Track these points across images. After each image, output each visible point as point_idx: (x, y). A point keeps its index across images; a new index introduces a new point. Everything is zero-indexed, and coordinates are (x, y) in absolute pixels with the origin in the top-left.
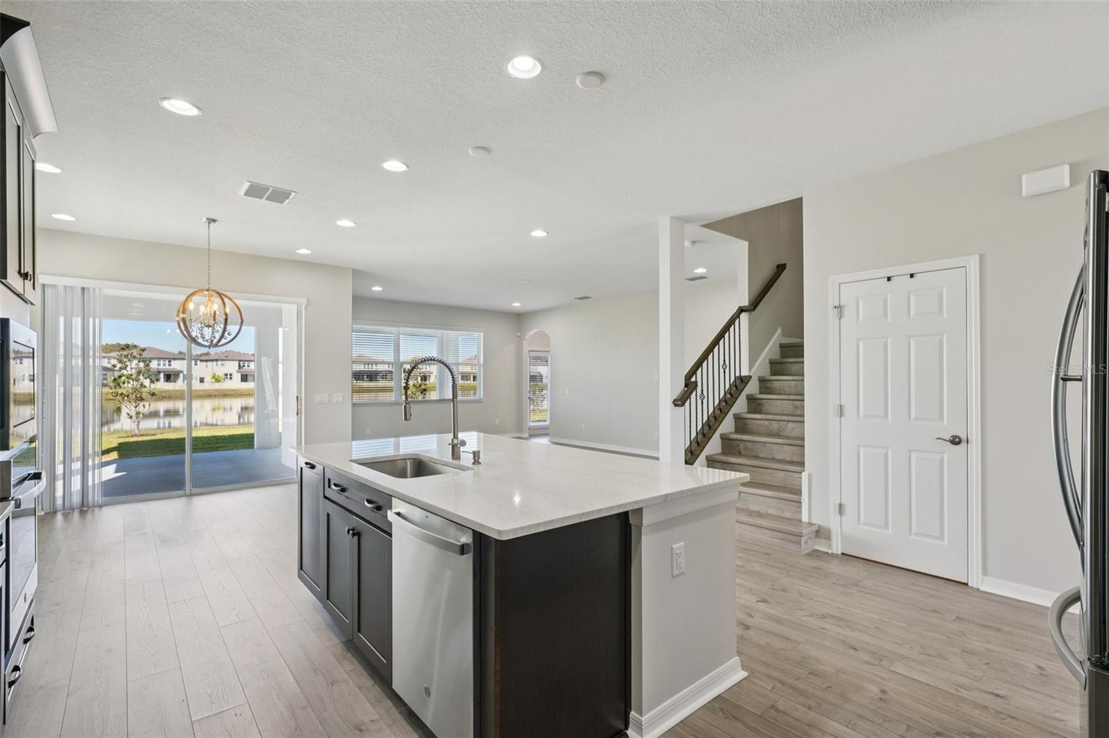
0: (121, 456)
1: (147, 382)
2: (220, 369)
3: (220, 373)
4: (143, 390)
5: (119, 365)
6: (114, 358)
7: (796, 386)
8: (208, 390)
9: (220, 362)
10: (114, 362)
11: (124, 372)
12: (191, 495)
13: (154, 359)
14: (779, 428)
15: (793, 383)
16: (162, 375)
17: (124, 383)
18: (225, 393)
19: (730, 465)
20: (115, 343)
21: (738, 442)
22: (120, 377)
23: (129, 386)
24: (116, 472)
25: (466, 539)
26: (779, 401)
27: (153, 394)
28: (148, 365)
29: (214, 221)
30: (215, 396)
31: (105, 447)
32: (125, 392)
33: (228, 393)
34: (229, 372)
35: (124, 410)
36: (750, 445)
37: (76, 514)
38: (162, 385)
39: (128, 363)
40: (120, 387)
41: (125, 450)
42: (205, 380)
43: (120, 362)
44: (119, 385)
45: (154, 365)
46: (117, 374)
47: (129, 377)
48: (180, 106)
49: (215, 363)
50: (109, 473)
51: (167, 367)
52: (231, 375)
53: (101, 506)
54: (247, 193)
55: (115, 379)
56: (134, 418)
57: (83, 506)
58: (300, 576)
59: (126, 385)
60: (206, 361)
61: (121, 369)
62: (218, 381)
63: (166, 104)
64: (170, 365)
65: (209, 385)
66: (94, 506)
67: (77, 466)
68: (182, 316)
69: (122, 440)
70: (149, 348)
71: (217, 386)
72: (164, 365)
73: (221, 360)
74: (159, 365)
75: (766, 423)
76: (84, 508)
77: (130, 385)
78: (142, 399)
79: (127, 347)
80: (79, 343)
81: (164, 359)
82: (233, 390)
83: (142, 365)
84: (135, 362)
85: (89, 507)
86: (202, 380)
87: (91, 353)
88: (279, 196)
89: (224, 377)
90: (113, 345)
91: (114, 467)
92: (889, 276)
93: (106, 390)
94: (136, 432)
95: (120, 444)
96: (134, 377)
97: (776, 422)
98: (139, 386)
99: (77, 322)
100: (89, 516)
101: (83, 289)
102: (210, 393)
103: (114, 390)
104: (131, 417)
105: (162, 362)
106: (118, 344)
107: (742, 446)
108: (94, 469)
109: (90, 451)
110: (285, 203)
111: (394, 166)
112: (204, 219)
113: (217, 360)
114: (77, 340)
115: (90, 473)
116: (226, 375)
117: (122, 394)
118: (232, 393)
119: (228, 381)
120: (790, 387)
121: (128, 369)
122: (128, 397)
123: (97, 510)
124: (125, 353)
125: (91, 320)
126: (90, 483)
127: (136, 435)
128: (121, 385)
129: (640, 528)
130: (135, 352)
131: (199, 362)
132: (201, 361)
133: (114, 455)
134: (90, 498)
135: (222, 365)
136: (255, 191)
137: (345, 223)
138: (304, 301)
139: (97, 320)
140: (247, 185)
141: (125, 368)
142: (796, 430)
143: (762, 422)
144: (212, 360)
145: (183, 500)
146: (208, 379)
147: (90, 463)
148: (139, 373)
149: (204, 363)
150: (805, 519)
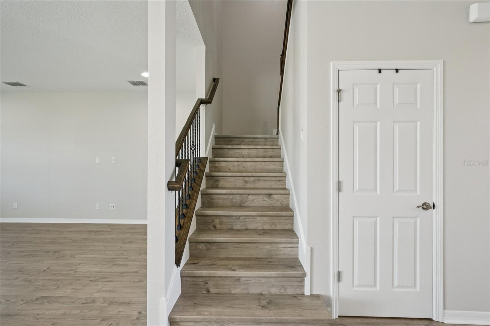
7: (238, 165)
14: (242, 201)
15: (236, 163)
19: (215, 244)
21: (213, 218)
26: (233, 178)
36: (224, 220)
75: (230, 197)
92: (380, 68)
97: (239, 195)
107: (217, 221)
120: (234, 166)
142: (255, 201)
143: (227, 196)
150: (307, 292)
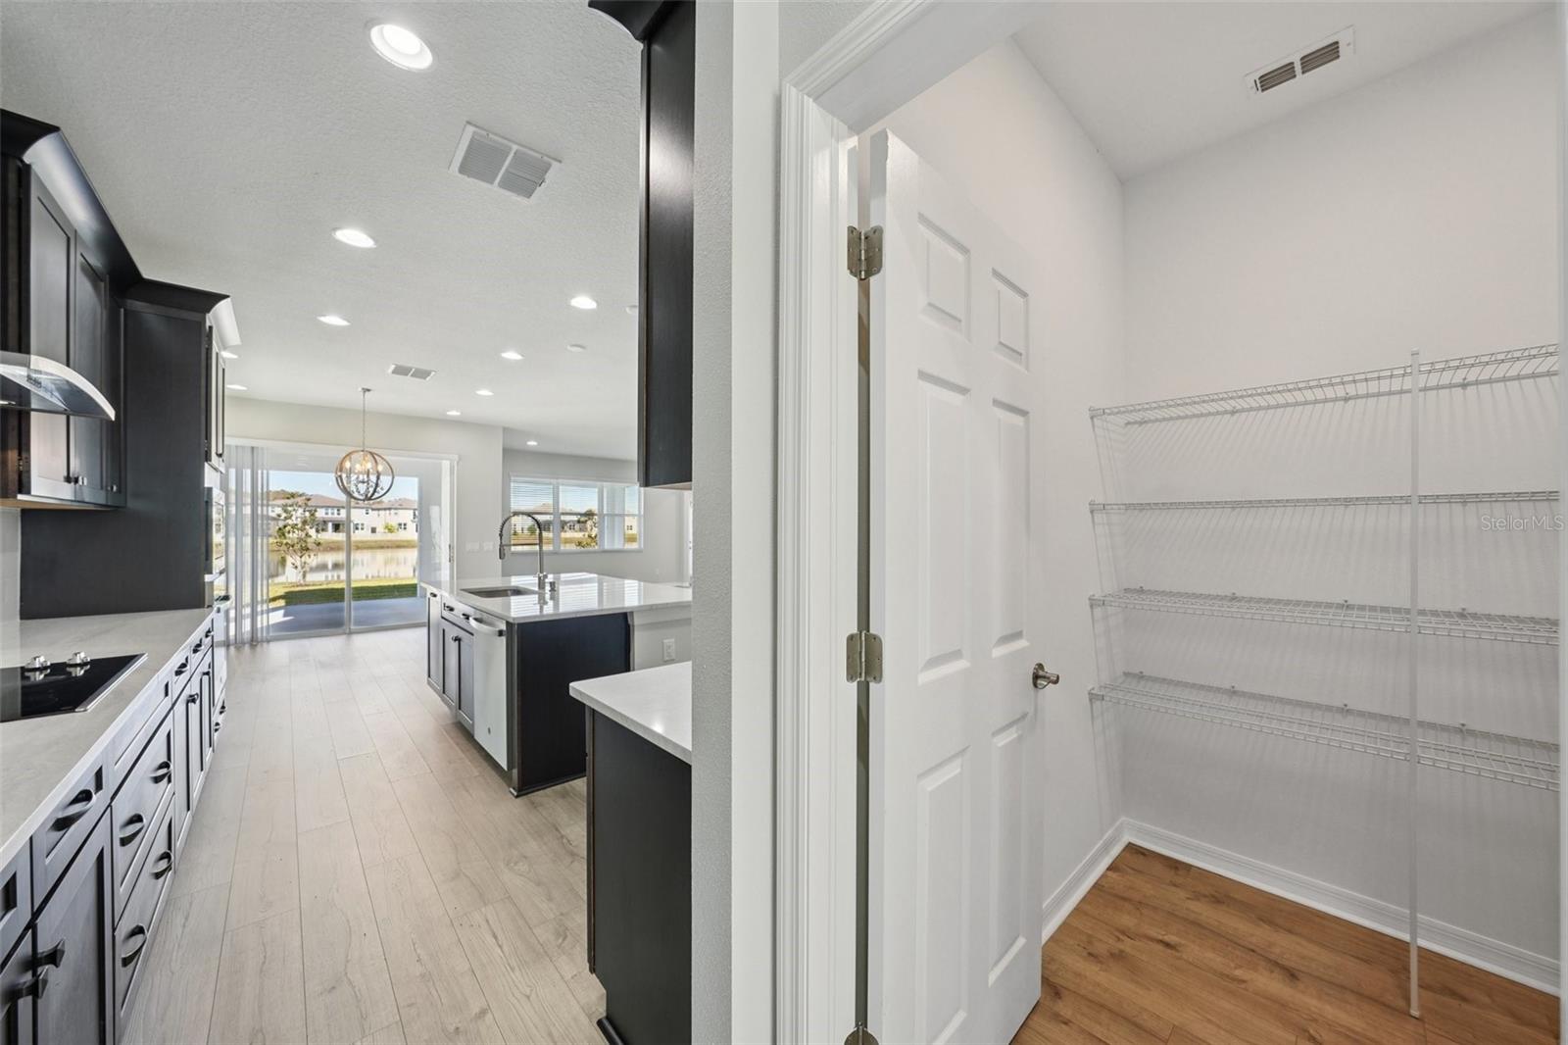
0: (287, 604)
1: (312, 532)
2: (392, 519)
3: (394, 523)
4: (309, 540)
5: (284, 515)
6: (279, 506)
8: (381, 541)
9: (393, 511)
10: (279, 510)
11: (290, 522)
12: (351, 633)
13: (322, 507)
16: (330, 525)
17: (289, 532)
18: (397, 543)
20: (279, 490)
22: (285, 527)
23: (293, 536)
24: (285, 615)
25: (503, 627)
27: (319, 544)
28: (313, 515)
29: (369, 390)
30: (388, 547)
31: (271, 596)
32: (289, 542)
33: (402, 544)
34: (403, 523)
35: (290, 560)
37: (247, 648)
38: (329, 535)
39: (294, 513)
40: (285, 538)
41: (292, 598)
42: (377, 530)
43: (286, 511)
44: (284, 535)
45: (320, 514)
46: (281, 524)
47: (294, 526)
48: (333, 320)
49: (388, 512)
50: (278, 617)
51: (336, 515)
52: (405, 525)
53: (268, 641)
54: (393, 372)
55: (280, 529)
56: (299, 568)
57: (252, 641)
58: (429, 683)
59: (291, 535)
60: (379, 510)
61: (286, 518)
62: (391, 531)
63: (323, 319)
64: (339, 514)
65: (381, 536)
66: (262, 641)
67: (247, 611)
68: (339, 474)
69: (287, 590)
70: (317, 496)
71: (390, 537)
72: (333, 514)
73: (396, 509)
74: (327, 514)
76: (254, 642)
77: (295, 535)
78: (308, 549)
79: (293, 496)
80: (249, 491)
81: (333, 507)
82: (408, 541)
83: (307, 514)
84: (301, 511)
85: (258, 642)
86: (374, 530)
87: (260, 502)
88: (422, 374)
89: (397, 526)
90: (278, 492)
91: (282, 612)
93: (271, 540)
94: (302, 582)
95: (287, 593)
96: (299, 526)
98: (304, 535)
99: (247, 473)
100: (259, 648)
101: (253, 448)
102: (383, 544)
103: (279, 540)
104: (296, 567)
105: (330, 511)
106: (283, 491)
108: (262, 613)
109: (259, 599)
110: (428, 379)
111: (512, 355)
112: (360, 389)
113: (390, 509)
114: (247, 488)
115: (259, 618)
116: (400, 525)
117: (287, 544)
118: (405, 544)
119: (402, 531)
121: (293, 518)
122: (293, 546)
123: (265, 644)
124: (289, 502)
125: (260, 472)
126: (259, 626)
127: (301, 585)
128: (286, 534)
129: (633, 626)
130: (300, 500)
131: (370, 511)
132: (373, 509)
133: (282, 603)
134: (259, 635)
135: (396, 514)
136: (401, 371)
137: (484, 392)
138: (456, 457)
139: (265, 472)
140: (393, 367)
141: (290, 518)
144: (385, 509)
145: (344, 637)
146: (380, 529)
147: (259, 609)
148: (305, 522)
149: (376, 512)
